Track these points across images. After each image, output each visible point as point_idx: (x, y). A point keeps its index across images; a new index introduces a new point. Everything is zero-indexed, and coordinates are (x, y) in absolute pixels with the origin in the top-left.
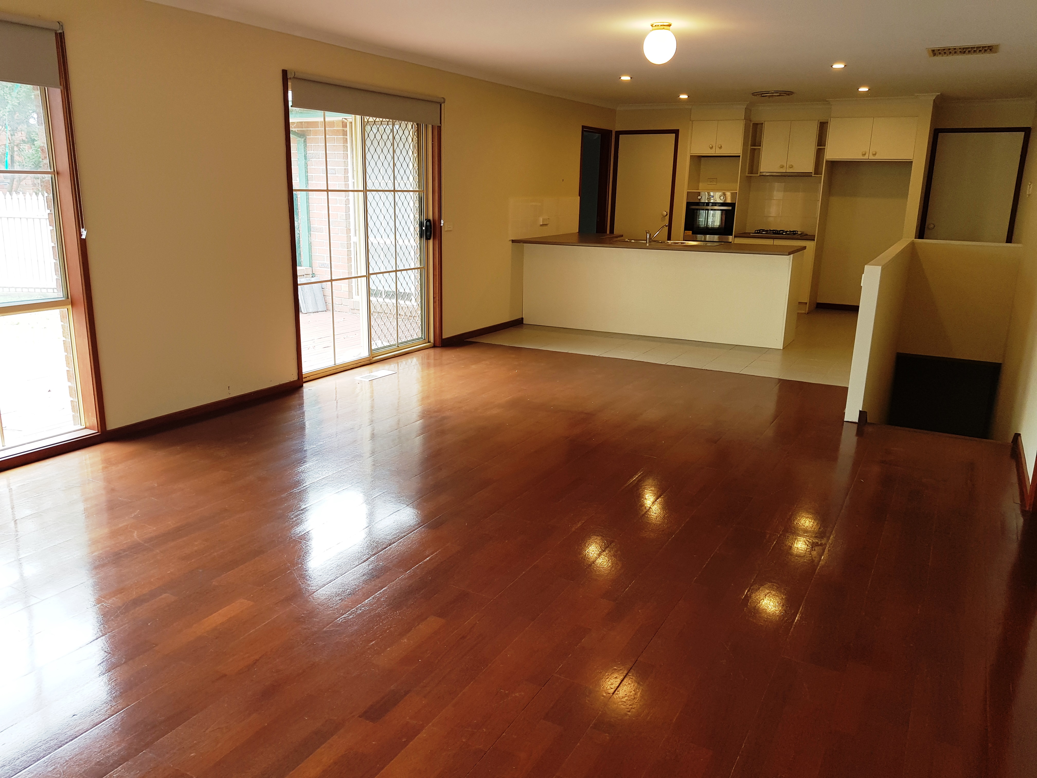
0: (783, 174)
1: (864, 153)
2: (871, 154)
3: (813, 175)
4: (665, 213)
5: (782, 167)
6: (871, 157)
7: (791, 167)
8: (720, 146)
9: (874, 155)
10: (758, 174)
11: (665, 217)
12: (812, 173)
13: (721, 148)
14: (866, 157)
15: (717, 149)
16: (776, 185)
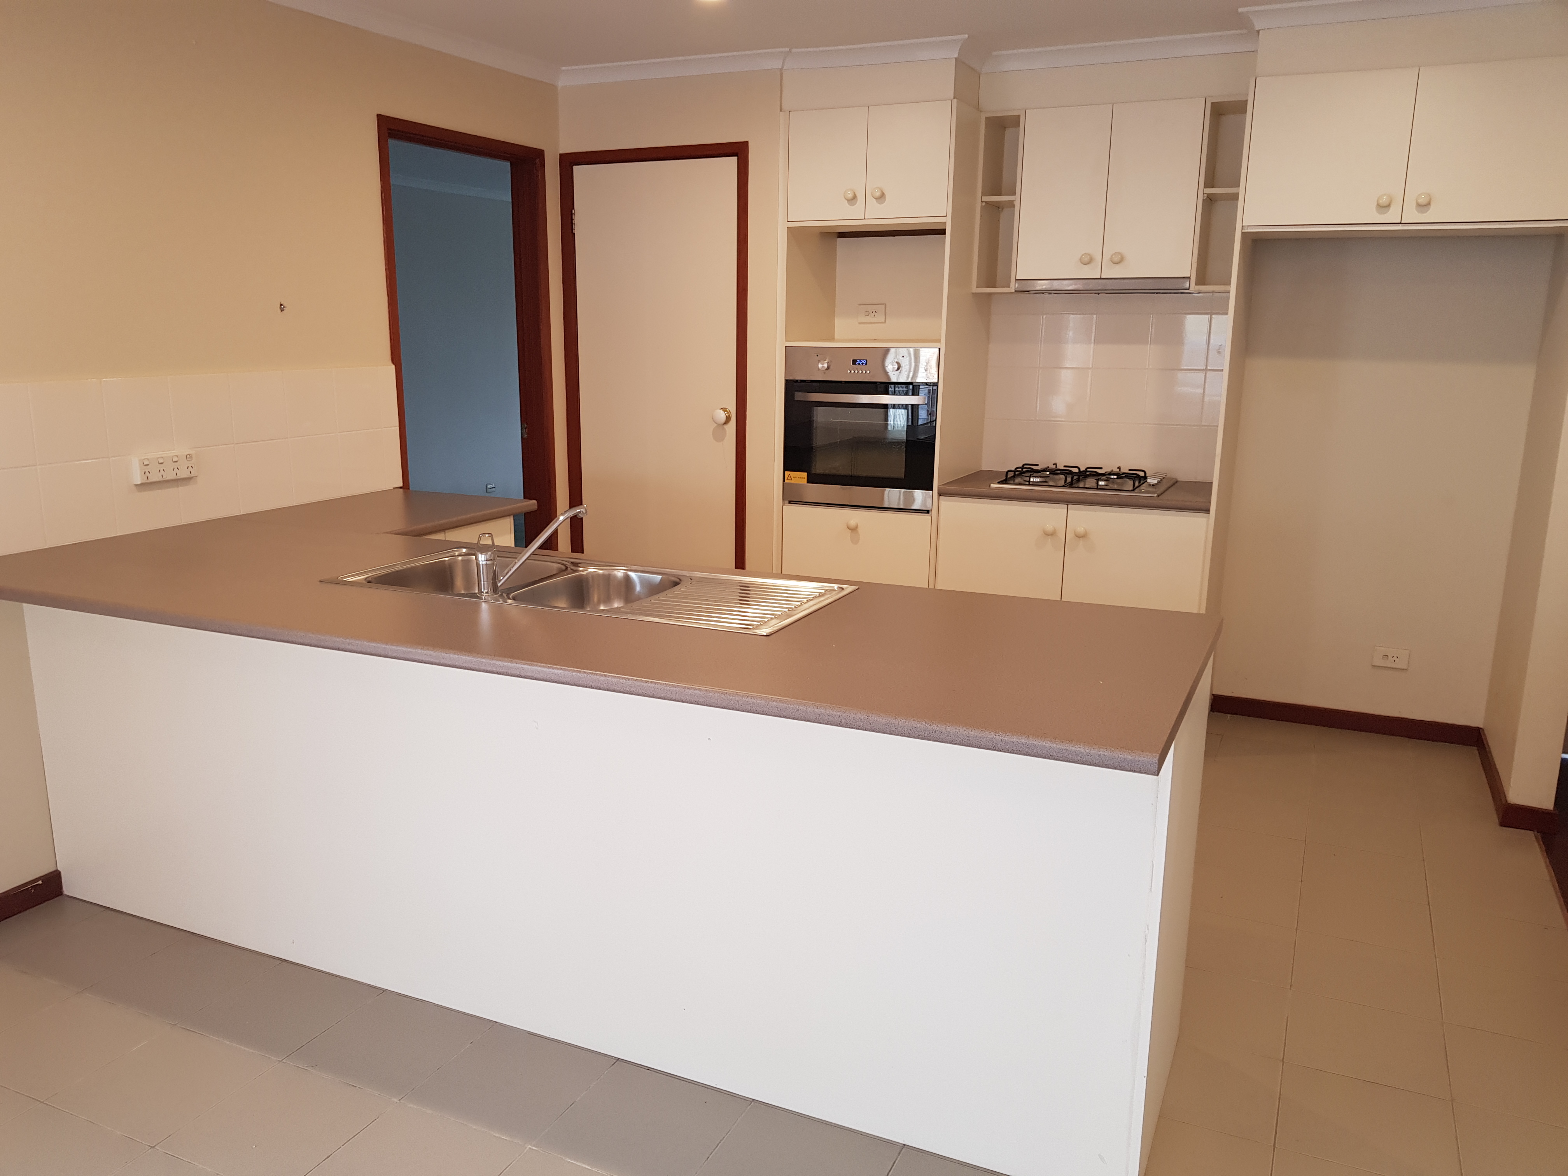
0: (1092, 285)
1: (1384, 201)
2: (1410, 207)
3: (1193, 288)
4: (722, 416)
5: (1088, 261)
6: (1412, 215)
7: (1119, 260)
8: (878, 194)
9: (1424, 206)
10: (1009, 286)
11: (725, 426)
12: (1189, 278)
13: (881, 197)
14: (1393, 215)
15: (871, 201)
16: (1073, 320)
